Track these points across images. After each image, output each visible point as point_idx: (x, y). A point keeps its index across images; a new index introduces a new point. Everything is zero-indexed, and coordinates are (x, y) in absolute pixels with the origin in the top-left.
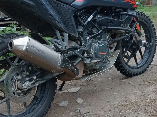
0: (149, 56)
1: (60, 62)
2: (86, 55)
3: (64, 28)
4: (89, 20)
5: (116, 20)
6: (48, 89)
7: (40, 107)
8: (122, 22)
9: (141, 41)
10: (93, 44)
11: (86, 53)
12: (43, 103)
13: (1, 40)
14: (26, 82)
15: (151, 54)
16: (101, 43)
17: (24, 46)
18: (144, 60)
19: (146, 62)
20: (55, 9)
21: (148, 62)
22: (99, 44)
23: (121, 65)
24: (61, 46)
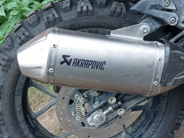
1: (159, 77)
6: (166, 99)
7: (152, 133)
12: (158, 124)
14: (93, 114)
17: (40, 67)
24: (174, 14)
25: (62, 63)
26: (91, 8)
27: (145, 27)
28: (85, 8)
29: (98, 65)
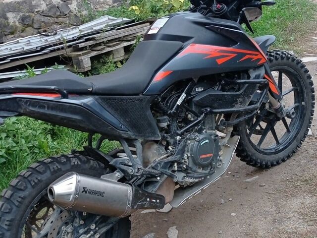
0: (301, 127)
1: (130, 202)
2: (176, 167)
3: (134, 135)
4: (179, 102)
5: (227, 95)
6: (116, 232)
8: (238, 96)
9: (282, 109)
10: (189, 142)
11: (176, 164)
13: (37, 179)
14: (80, 237)
15: (303, 121)
16: (202, 139)
17: (70, 195)
18: (292, 134)
19: (295, 137)
20: (116, 110)
21: (299, 136)
22: (199, 142)
23: (245, 154)
24: (131, 168)
25: (83, 192)
26: (79, 163)
27: (118, 175)
28: (76, 163)
29: (101, 194)
